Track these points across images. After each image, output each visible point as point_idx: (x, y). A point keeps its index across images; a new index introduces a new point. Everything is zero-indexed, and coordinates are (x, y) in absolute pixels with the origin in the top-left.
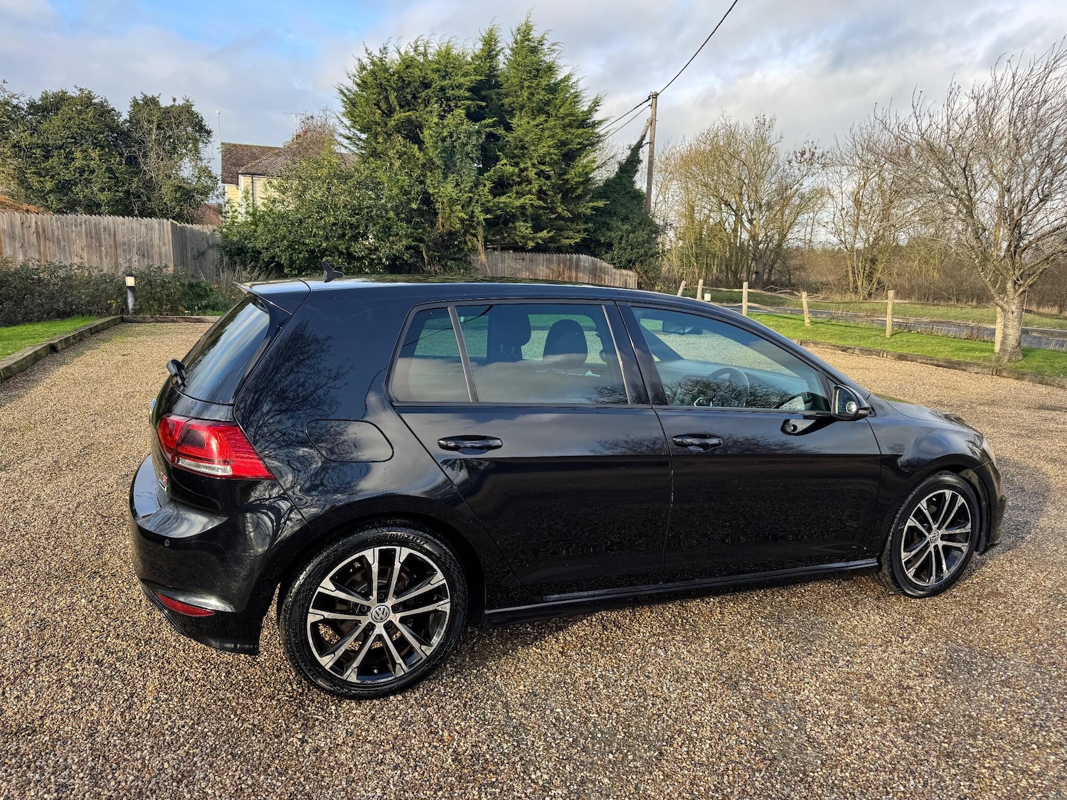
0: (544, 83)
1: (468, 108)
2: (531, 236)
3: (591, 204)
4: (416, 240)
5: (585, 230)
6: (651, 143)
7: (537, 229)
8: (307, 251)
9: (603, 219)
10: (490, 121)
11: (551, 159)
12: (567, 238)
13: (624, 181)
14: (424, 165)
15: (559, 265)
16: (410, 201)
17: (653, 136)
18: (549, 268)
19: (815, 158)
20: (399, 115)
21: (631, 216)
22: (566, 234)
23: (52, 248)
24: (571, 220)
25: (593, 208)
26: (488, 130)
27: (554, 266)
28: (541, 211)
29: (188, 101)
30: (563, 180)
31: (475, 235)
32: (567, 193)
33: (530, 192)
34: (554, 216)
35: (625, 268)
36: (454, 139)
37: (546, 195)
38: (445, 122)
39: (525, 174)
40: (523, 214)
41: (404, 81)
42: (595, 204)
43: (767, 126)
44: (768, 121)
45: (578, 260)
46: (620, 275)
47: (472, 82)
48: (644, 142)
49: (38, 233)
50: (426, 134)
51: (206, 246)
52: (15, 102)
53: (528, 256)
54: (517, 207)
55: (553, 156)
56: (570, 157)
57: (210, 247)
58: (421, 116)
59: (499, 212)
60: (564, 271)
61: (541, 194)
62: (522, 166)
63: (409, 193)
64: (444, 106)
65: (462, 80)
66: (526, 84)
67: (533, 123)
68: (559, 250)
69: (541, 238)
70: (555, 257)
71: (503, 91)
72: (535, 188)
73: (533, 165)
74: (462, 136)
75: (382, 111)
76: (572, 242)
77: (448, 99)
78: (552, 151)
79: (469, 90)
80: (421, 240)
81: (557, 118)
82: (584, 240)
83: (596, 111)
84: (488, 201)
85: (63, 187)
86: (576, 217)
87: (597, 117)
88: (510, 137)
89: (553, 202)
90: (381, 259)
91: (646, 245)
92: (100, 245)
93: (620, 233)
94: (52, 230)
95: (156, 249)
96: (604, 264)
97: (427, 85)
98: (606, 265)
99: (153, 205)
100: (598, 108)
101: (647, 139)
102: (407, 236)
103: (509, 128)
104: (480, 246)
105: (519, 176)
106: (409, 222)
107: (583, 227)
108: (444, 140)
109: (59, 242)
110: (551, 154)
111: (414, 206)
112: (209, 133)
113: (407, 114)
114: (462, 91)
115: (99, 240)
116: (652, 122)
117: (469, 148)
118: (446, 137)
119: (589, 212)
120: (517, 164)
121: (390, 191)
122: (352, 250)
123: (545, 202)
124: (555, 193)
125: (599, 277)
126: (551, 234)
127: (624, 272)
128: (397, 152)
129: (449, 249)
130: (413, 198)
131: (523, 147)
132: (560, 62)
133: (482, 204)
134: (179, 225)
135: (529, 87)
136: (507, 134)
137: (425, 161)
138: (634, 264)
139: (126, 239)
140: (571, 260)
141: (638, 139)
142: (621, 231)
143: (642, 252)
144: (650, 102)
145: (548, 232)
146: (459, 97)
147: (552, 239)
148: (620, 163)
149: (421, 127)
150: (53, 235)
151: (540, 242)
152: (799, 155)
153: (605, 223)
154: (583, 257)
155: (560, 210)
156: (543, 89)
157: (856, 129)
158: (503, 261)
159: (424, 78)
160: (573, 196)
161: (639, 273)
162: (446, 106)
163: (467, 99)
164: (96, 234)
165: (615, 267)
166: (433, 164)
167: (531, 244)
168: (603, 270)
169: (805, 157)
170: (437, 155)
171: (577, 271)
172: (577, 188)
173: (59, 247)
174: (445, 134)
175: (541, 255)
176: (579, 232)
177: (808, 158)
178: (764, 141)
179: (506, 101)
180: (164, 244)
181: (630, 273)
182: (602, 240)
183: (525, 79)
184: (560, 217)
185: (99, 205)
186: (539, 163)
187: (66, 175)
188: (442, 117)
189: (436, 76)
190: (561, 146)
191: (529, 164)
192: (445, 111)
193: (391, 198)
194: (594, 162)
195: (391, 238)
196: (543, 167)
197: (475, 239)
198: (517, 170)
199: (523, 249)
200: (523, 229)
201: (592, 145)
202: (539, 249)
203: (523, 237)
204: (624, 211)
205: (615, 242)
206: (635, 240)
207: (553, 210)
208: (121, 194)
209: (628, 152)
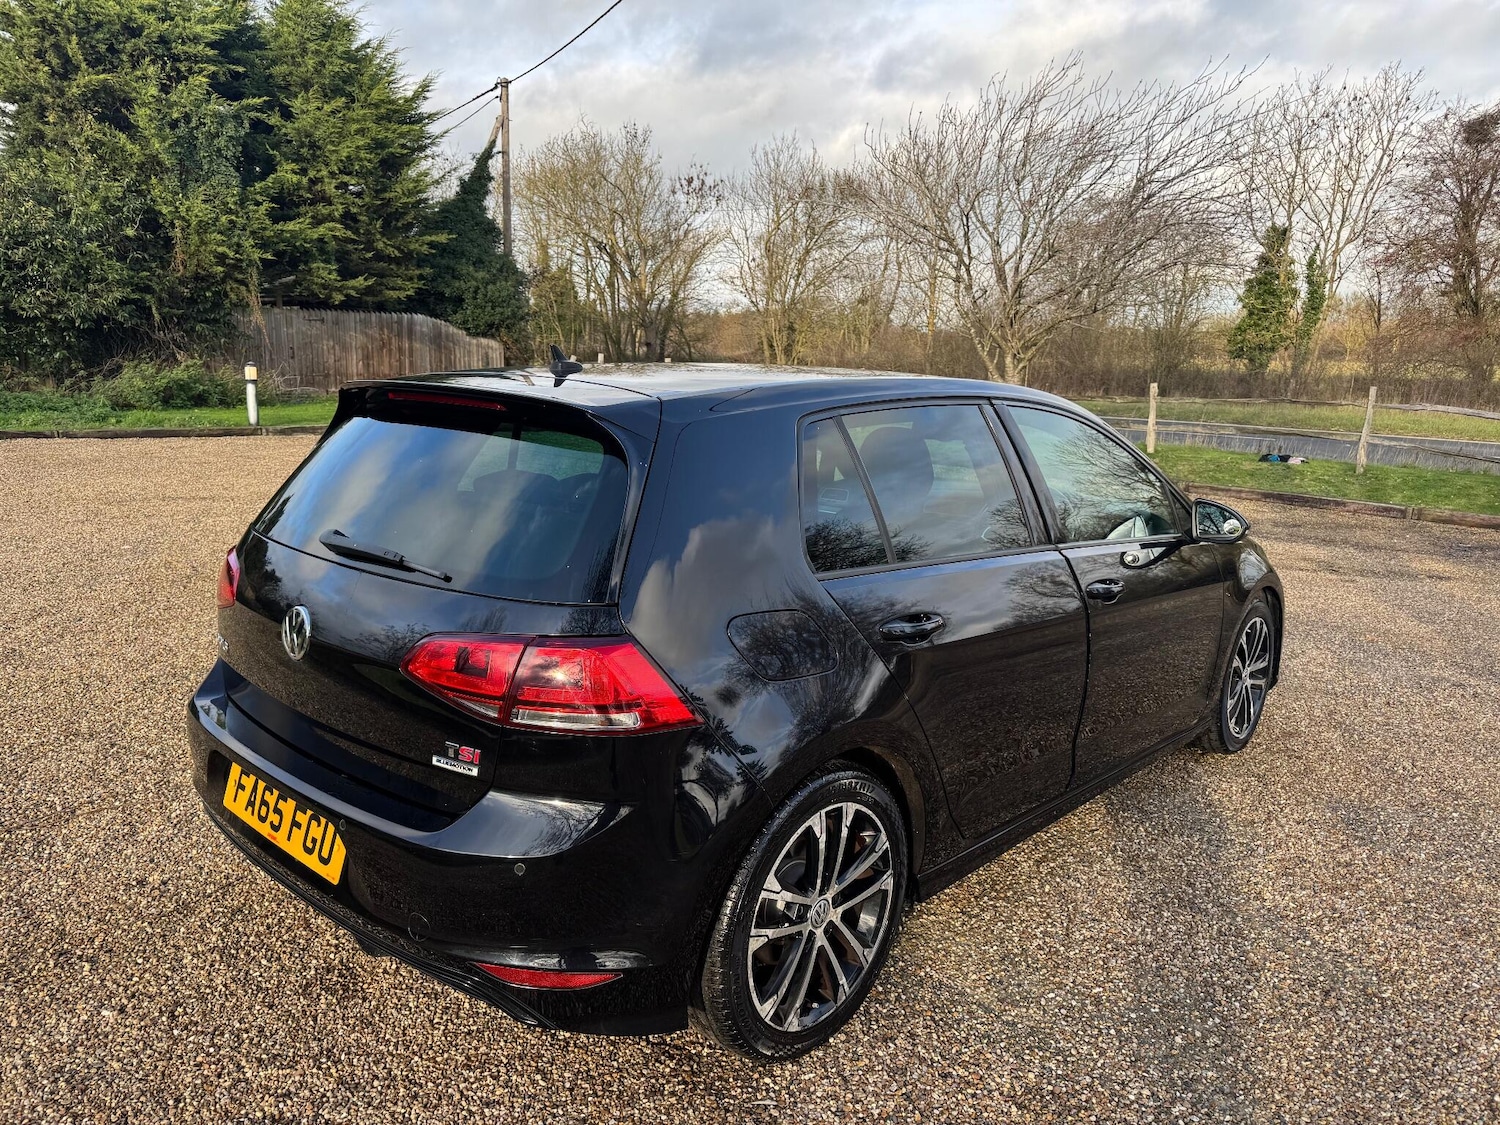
0: (341, 49)
1: (213, 76)
2: (339, 284)
3: (428, 238)
4: (138, 288)
5: (421, 277)
6: (505, 153)
7: (346, 273)
9: (444, 262)
10: (257, 101)
11: (361, 167)
12: (394, 289)
13: (472, 206)
14: (141, 166)
15: (381, 329)
16: (119, 225)
17: (506, 143)
18: (366, 334)
19: (706, 188)
20: (87, 78)
21: (485, 258)
22: (391, 282)
24: (397, 261)
25: (431, 245)
26: (253, 114)
27: (374, 332)
28: (350, 247)
30: (382, 199)
31: (243, 283)
32: (392, 218)
33: (330, 218)
34: (370, 255)
35: (484, 335)
36: (193, 125)
37: (356, 221)
38: (173, 97)
39: (318, 187)
40: (322, 251)
41: (88, 20)
42: (434, 238)
43: (641, 140)
44: (639, 132)
45: (411, 323)
46: (478, 346)
47: (214, 32)
48: (495, 150)
50: (141, 116)
53: (329, 315)
54: (312, 240)
55: (366, 163)
56: (393, 164)
58: (127, 84)
59: (282, 247)
60: (390, 339)
61: (348, 219)
62: (312, 174)
63: (119, 209)
64: (168, 69)
65: (199, 29)
66: (312, 46)
67: (327, 108)
68: (381, 307)
69: (353, 288)
70: (374, 316)
71: (270, 54)
72: (338, 210)
73: (332, 174)
74: (207, 121)
75: (52, 68)
76: (402, 295)
77: (176, 59)
78: (363, 154)
79: (212, 45)
80: (148, 289)
81: (367, 105)
82: (419, 292)
83: (425, 98)
84: (265, 229)
86: (407, 257)
87: (425, 108)
88: (289, 128)
89: (368, 233)
90: (73, 321)
91: (513, 301)
93: (474, 283)
96: (452, 329)
97: (135, 32)
98: (455, 330)
100: (428, 94)
101: (498, 147)
102: (122, 283)
103: (287, 114)
104: (254, 299)
105: (309, 190)
106: (122, 258)
107: (418, 272)
108: (174, 125)
110: (361, 160)
111: (130, 232)
113: (102, 76)
114: (201, 47)
116: (503, 123)
117: (221, 142)
118: (177, 121)
119: (425, 249)
120: (303, 172)
121: (83, 205)
122: (14, 305)
123: (356, 232)
124: (372, 219)
125: (446, 348)
126: (370, 282)
127: (484, 341)
128: (87, 141)
129: (197, 303)
130: (127, 218)
131: (313, 146)
132: (362, 19)
133: (253, 233)
135: (317, 53)
136: (284, 123)
137: (143, 158)
138: (497, 329)
140: (400, 322)
141: (485, 145)
142: (476, 280)
143: (508, 312)
144: (498, 92)
145: (365, 279)
146: (196, 56)
147: (369, 291)
148: (461, 179)
149: (128, 103)
151: (353, 293)
152: (684, 183)
153: (448, 268)
154: (419, 317)
155: (380, 245)
156: (340, 58)
157: (760, 153)
158: (289, 324)
159: (130, 19)
160: (400, 224)
161: (505, 343)
162: (172, 70)
163: (209, 60)
165: (469, 334)
166: (160, 164)
167: (338, 298)
168: (449, 337)
169: (693, 185)
170: (166, 150)
171: (410, 339)
172: (405, 214)
174: (175, 115)
175: (352, 314)
176: (411, 279)
177: (699, 189)
178: (638, 160)
179: (277, 70)
181: (493, 343)
182: (448, 292)
183: (308, 39)
184: (380, 257)
186: (341, 172)
188: (165, 89)
189: (152, 18)
190: (376, 148)
191: (324, 173)
192: (169, 78)
193: (85, 218)
194: (426, 175)
195: (91, 287)
196: (346, 178)
197: (243, 288)
198: (305, 180)
199: (325, 305)
200: (324, 274)
201: (423, 148)
202: (349, 305)
203: (324, 286)
204: (475, 250)
205: (468, 296)
206: (497, 294)
207: (369, 246)
209: (474, 164)
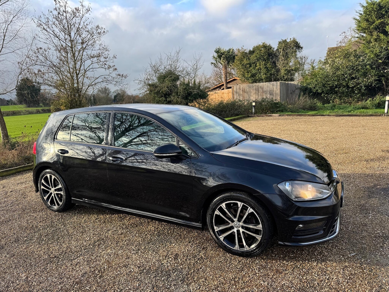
8: (329, 87)
16: (378, 59)
20: (377, 22)
23: (246, 95)
29: (294, 38)
49: (243, 91)
51: (295, 89)
52: (246, 51)
57: (297, 89)
80: (383, 76)
85: (253, 76)
92: (259, 93)
94: (246, 89)
95: (275, 92)
99: (278, 77)
109: (248, 93)
111: (380, 61)
112: (302, 48)
113: (381, 21)
115: (258, 91)
134: (286, 82)
139: (266, 90)
150: (246, 90)
164: (258, 89)
173: (248, 94)
180: (277, 90)
185: (262, 80)
187: (254, 71)
208: (269, 75)
